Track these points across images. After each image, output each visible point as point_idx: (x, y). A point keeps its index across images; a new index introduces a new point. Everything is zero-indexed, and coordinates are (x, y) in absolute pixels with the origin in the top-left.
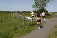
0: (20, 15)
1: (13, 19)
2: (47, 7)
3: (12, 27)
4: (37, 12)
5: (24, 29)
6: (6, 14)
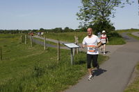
0: (48, 38)
1: (30, 48)
2: (114, 16)
5: (59, 75)
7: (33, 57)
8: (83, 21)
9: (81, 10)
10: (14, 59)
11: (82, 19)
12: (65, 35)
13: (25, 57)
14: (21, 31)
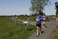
2: (45, 10)
3: (8, 33)
4: (34, 16)
6: (3, 19)
7: (10, 27)
8: (32, 12)
9: (31, 7)
10: (2, 28)
11: (31, 11)
12: (25, 18)
13: (7, 27)
14: (6, 16)
